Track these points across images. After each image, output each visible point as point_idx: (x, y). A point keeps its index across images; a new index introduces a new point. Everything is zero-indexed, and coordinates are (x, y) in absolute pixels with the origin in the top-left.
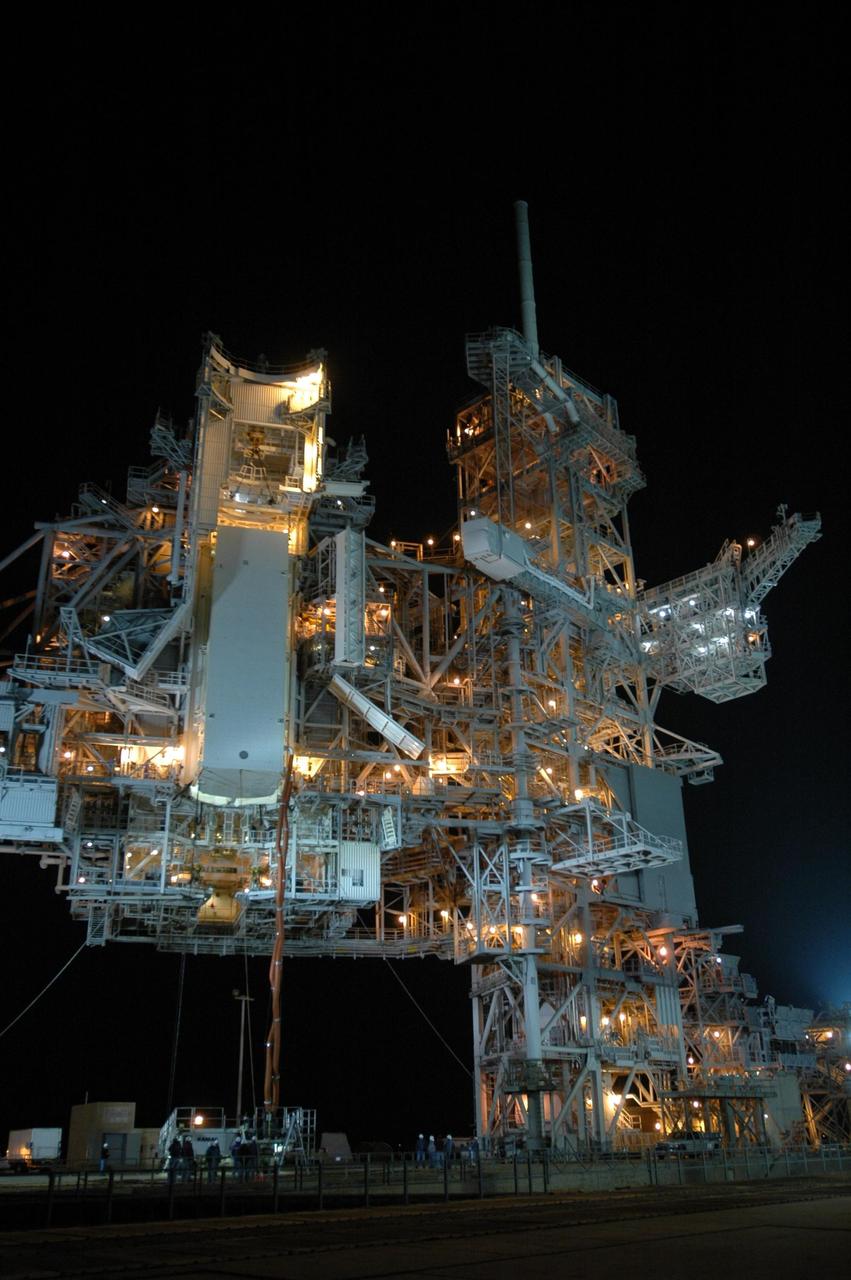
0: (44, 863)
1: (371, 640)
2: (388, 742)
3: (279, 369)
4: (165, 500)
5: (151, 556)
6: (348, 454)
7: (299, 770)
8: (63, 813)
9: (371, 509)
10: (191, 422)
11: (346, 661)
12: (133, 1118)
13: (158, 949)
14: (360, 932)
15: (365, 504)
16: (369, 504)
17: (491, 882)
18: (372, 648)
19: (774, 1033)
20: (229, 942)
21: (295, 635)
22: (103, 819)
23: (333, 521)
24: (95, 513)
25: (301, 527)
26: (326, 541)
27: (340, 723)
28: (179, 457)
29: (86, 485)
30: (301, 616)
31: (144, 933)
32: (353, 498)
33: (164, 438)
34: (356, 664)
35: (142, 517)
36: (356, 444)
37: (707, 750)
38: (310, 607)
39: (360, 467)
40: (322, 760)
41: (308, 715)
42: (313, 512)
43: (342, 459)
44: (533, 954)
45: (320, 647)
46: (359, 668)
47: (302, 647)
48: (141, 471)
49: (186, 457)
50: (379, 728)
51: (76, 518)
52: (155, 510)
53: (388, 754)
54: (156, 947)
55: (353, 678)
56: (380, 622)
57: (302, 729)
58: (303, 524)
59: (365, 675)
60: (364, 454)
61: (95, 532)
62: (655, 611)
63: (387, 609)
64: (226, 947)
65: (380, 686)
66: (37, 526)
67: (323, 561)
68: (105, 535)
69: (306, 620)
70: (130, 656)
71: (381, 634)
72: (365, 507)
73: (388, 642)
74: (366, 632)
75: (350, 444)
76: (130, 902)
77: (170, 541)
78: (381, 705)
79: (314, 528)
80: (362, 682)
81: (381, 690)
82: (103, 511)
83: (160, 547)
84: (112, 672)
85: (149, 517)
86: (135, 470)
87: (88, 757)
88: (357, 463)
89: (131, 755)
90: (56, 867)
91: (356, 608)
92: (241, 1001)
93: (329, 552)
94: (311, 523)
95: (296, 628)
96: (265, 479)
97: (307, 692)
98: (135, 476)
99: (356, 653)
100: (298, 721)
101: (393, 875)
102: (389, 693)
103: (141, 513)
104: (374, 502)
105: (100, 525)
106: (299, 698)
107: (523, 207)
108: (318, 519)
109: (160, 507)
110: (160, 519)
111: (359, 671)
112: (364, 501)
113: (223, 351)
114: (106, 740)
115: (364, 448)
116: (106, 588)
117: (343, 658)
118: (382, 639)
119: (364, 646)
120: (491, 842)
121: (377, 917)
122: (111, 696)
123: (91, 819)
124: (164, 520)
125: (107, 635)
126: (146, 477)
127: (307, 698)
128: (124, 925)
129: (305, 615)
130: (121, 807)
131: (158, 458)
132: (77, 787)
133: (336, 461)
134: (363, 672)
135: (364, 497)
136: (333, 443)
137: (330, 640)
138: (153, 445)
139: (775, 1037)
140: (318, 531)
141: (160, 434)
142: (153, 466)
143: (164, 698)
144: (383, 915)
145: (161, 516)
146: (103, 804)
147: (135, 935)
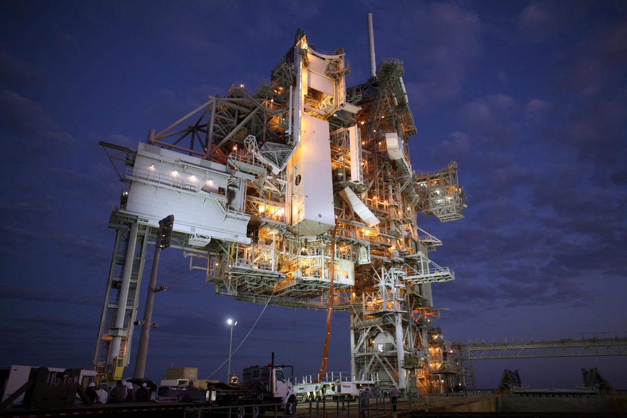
6: (355, 94)
17: (388, 282)
19: (445, 350)
26: (342, 130)
27: (342, 208)
34: (359, 183)
37: (437, 239)
44: (401, 313)
45: (342, 174)
52: (272, 100)
62: (419, 183)
66: (210, 97)
70: (278, 163)
76: (249, 276)
83: (272, 117)
107: (371, 15)
117: (356, 180)
120: (388, 266)
137: (347, 172)
139: (445, 351)
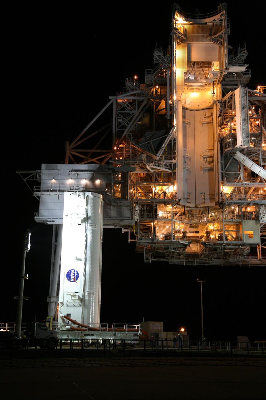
0: (123, 231)
1: (252, 135)
2: (260, 177)
3: (206, 15)
4: (161, 82)
5: (157, 107)
6: (239, 52)
7: (224, 192)
8: (133, 214)
9: (249, 76)
10: (169, 47)
11: (242, 145)
12: (162, 328)
13: (170, 263)
14: (251, 256)
15: (247, 74)
16: (248, 74)
18: (253, 138)
20: (197, 260)
21: (219, 135)
22: (148, 215)
23: (232, 83)
24: (132, 90)
25: (218, 87)
26: (230, 93)
27: (239, 171)
28: (166, 63)
29: (127, 79)
30: (221, 127)
31: (164, 257)
32: (241, 72)
33: (159, 56)
34: (246, 146)
35: (152, 91)
36: (242, 47)
38: (225, 123)
39: (244, 58)
40: (233, 187)
41: (226, 169)
42: (224, 80)
43: (236, 55)
45: (230, 140)
46: (247, 148)
47: (222, 140)
48: (150, 71)
49: (168, 63)
50: (257, 172)
51: (125, 93)
52: (157, 87)
53: (261, 183)
54: (169, 262)
55: (245, 152)
56: (255, 126)
57: (224, 174)
58: (220, 86)
59: (250, 150)
60: (246, 52)
61: (132, 98)
63: (258, 120)
64: (196, 262)
65: (257, 154)
66: (110, 98)
67: (229, 102)
68: (136, 98)
69: (224, 128)
70: (154, 151)
71: (256, 132)
72: (247, 75)
73: (259, 136)
74: (250, 132)
75: (239, 47)
77: (164, 100)
78: (257, 163)
79: (224, 87)
80: (248, 153)
81: (257, 156)
82: (135, 89)
83: (160, 103)
84: (147, 157)
85: (155, 90)
86: (148, 71)
87: (138, 190)
88: (243, 56)
89: (156, 189)
90: (128, 232)
91: (245, 122)
92: (200, 282)
93: (232, 97)
94: (223, 85)
95: (219, 132)
96: (202, 67)
97: (225, 159)
98: (148, 74)
99: (246, 142)
100: (222, 172)
101: (264, 232)
102: (261, 157)
103: (151, 89)
104: (250, 72)
105: (134, 95)
106: (222, 162)
108: (225, 83)
109: (159, 85)
110: (159, 91)
111: (247, 149)
112: (246, 73)
113: (181, 11)
114: (146, 184)
115: (245, 49)
116: (139, 121)
117: (241, 144)
118: (257, 134)
119: (249, 139)
121: (258, 249)
122: (148, 167)
123: (143, 215)
124: (161, 91)
125: (144, 143)
126: (152, 74)
127: (225, 162)
128: (156, 255)
129: (222, 127)
130: (154, 210)
131: (156, 64)
132: (137, 203)
133: (233, 56)
134: (249, 149)
135: (246, 71)
136: (231, 47)
137: (234, 137)
138: (155, 59)
140: (225, 88)
141: (157, 55)
142: (155, 68)
143: (167, 166)
144: (260, 248)
145: (160, 89)
146: (147, 209)
147: (160, 258)
